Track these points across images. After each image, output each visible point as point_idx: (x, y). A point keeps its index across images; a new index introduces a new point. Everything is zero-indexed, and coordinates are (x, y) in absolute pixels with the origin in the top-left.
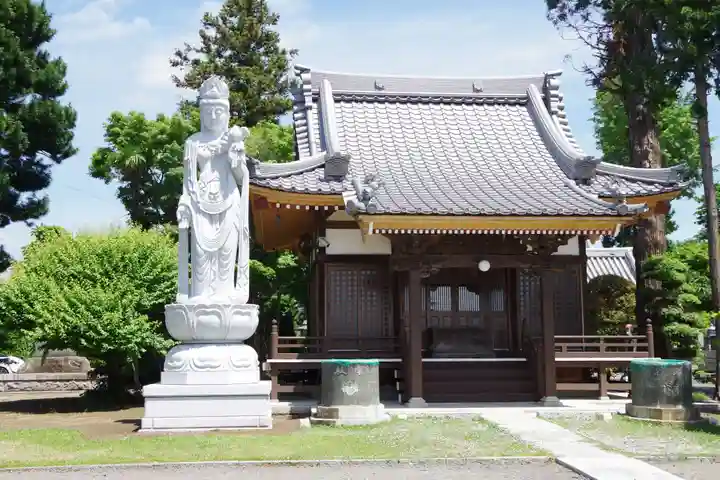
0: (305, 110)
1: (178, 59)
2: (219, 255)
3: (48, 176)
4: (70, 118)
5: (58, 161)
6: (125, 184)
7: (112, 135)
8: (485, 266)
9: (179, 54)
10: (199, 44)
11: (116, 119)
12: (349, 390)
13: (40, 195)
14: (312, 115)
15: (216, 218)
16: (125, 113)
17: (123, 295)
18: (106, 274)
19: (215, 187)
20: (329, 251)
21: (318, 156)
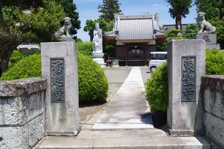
0: (115, 22)
1: (99, 7)
2: (98, 46)
3: (77, 32)
4: (80, 22)
5: (78, 29)
6: (90, 32)
7: (87, 24)
8: (136, 47)
9: (99, 6)
10: (103, 4)
11: (88, 21)
12: (114, 63)
13: (76, 35)
14: (116, 23)
15: (98, 42)
16: (89, 20)
17: (88, 52)
18: (85, 49)
19: (98, 37)
20: (117, 45)
21: (116, 30)
